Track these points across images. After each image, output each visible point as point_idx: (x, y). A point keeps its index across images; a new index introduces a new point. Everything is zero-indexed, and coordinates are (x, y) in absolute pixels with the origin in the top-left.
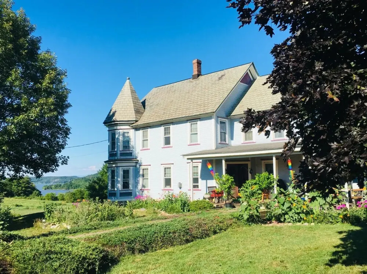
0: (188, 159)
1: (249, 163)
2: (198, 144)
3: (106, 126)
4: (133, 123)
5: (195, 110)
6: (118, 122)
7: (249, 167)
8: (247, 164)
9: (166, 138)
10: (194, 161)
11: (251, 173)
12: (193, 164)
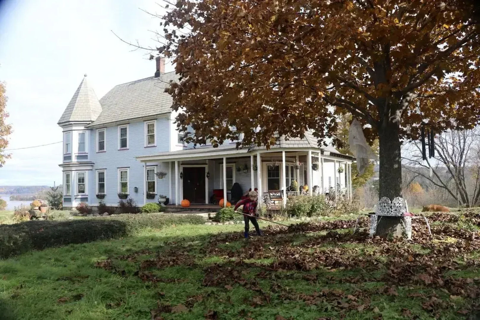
0: (142, 161)
1: (206, 167)
2: (154, 146)
3: (60, 126)
4: (89, 124)
5: (152, 110)
6: (73, 123)
7: (207, 171)
8: (204, 168)
9: (122, 139)
10: (148, 164)
11: (208, 177)
12: (147, 167)
